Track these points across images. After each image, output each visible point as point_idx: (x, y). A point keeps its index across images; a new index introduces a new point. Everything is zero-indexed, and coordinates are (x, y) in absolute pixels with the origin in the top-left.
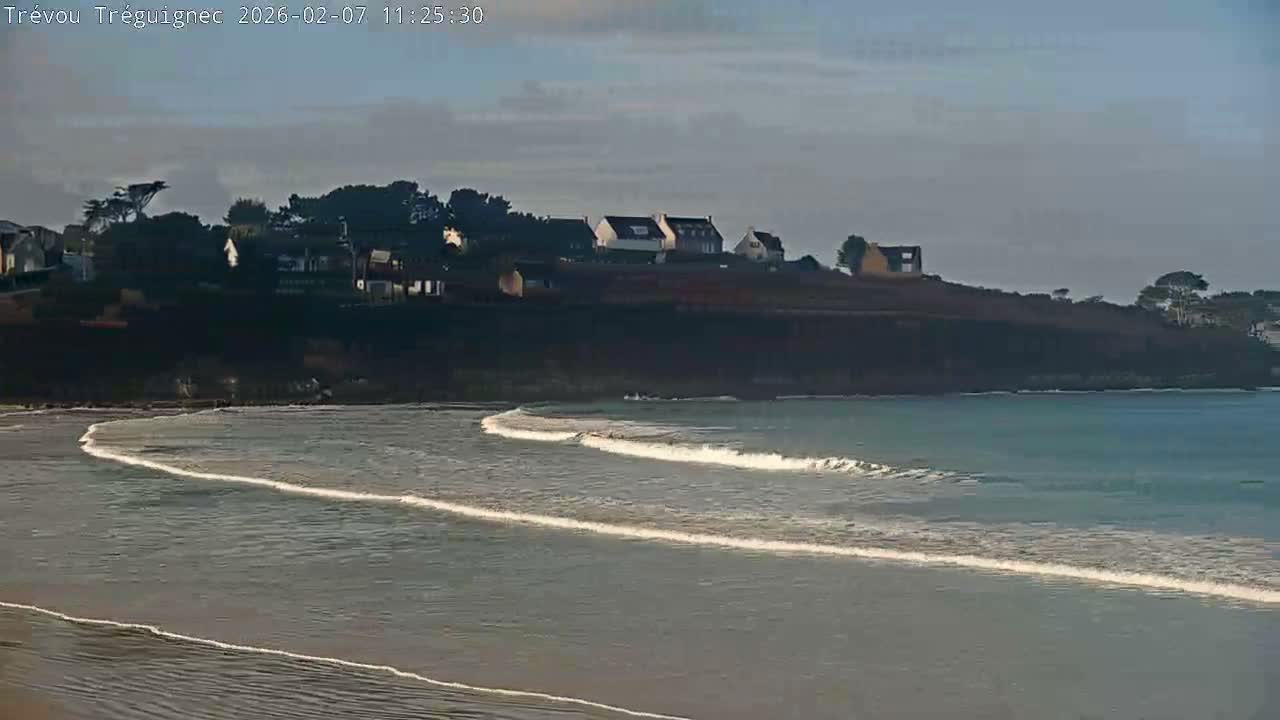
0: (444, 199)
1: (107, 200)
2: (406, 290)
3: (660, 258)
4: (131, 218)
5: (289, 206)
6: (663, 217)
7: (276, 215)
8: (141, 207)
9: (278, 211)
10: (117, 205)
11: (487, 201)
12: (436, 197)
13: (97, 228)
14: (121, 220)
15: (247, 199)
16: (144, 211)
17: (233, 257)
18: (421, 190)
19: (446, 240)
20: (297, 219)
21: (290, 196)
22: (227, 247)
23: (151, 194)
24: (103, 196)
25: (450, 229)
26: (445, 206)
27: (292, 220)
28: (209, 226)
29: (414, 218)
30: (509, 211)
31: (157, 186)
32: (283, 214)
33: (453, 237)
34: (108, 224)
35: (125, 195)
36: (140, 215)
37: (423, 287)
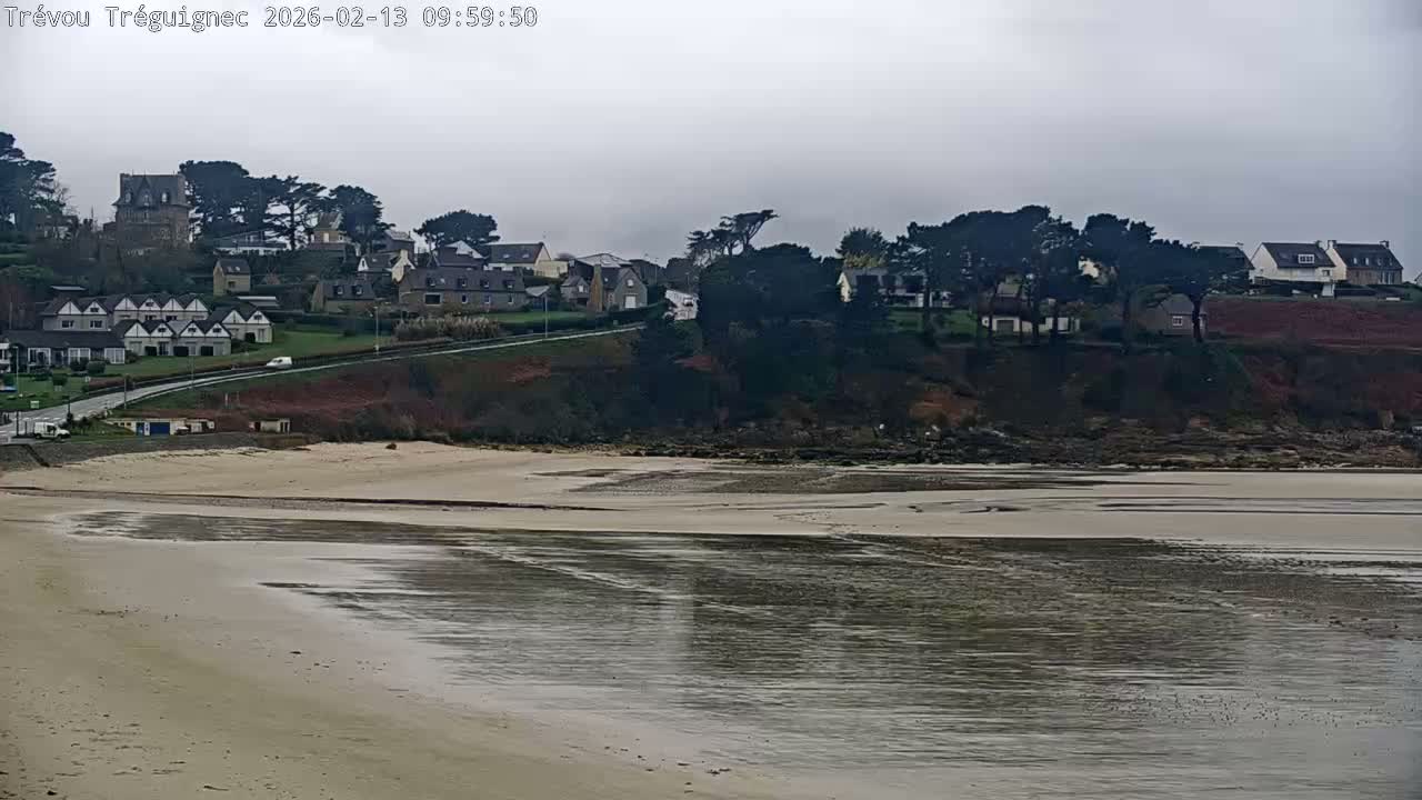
0: (1080, 225)
1: (713, 231)
2: (1035, 328)
3: (1328, 292)
4: (738, 250)
5: (907, 235)
6: (1331, 244)
7: (893, 245)
8: (748, 239)
9: (895, 241)
10: (721, 236)
11: (1128, 227)
12: (1070, 223)
13: (702, 261)
14: (726, 252)
15: (862, 228)
16: (752, 242)
17: (845, 292)
18: (1053, 215)
19: (1082, 271)
20: (916, 249)
21: (909, 224)
22: (840, 281)
23: (759, 223)
24: (707, 228)
25: (1085, 260)
26: (1080, 233)
27: (910, 250)
28: (819, 259)
29: (1045, 248)
30: (1154, 238)
31: (767, 215)
32: (900, 244)
33: (1089, 268)
34: (713, 257)
35: (730, 225)
36: (747, 247)
37: (1055, 324)
